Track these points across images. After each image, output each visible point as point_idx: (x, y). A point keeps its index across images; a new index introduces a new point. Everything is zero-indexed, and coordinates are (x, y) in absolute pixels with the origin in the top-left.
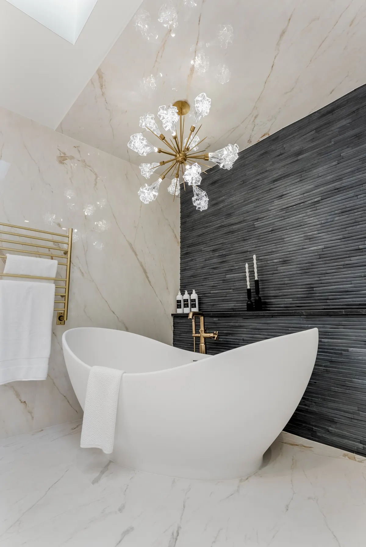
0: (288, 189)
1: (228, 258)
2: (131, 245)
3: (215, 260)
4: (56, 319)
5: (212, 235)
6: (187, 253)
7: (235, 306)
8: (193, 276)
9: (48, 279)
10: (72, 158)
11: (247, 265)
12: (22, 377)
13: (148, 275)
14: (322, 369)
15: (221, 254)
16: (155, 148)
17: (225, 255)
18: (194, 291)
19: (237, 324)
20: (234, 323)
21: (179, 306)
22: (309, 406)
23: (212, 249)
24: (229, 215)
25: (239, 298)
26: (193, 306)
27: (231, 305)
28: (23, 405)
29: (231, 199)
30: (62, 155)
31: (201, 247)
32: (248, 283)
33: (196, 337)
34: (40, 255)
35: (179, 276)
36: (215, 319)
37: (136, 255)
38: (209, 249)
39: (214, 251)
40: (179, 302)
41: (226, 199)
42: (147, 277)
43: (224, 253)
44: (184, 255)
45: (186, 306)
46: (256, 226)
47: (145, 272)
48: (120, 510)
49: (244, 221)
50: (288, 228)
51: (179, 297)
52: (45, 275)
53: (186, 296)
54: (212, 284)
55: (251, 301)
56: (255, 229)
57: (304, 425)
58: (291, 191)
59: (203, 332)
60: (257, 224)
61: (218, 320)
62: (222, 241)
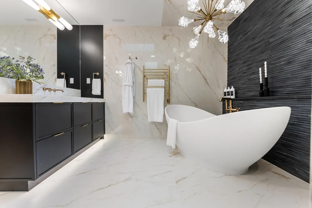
0: (296, 7)
1: (251, 66)
2: (197, 68)
3: (245, 68)
4: (166, 101)
5: (243, 53)
6: (231, 66)
7: (254, 94)
8: (233, 79)
9: (162, 87)
10: (168, 35)
11: (260, 69)
12: (156, 121)
13: (207, 81)
14: (306, 134)
15: (248, 64)
16: (192, 20)
17: (250, 65)
18: (232, 87)
19: (253, 104)
20: (251, 103)
21: (225, 95)
22: (295, 156)
23: (243, 62)
24: (254, 38)
25: (257, 89)
26: (232, 95)
27: (253, 94)
28: (158, 130)
29: (255, 28)
30: (165, 36)
31: (238, 62)
32: (261, 80)
33: (228, 110)
34: (159, 79)
35: (227, 79)
36: (241, 102)
37: (200, 72)
38: (242, 62)
39: (244, 63)
40: (225, 93)
41: (252, 29)
42: (207, 82)
43: (250, 63)
44: (229, 67)
45: (229, 95)
46: (270, 42)
47: (205, 79)
48: (172, 166)
49: (263, 40)
50: (294, 37)
51: (226, 90)
52: (161, 85)
53: (229, 90)
54: (242, 82)
55: (262, 91)
56: (270, 43)
57: (290, 166)
58: (298, 8)
59: (231, 108)
60: (271, 40)
61: (243, 102)
62: (249, 56)
